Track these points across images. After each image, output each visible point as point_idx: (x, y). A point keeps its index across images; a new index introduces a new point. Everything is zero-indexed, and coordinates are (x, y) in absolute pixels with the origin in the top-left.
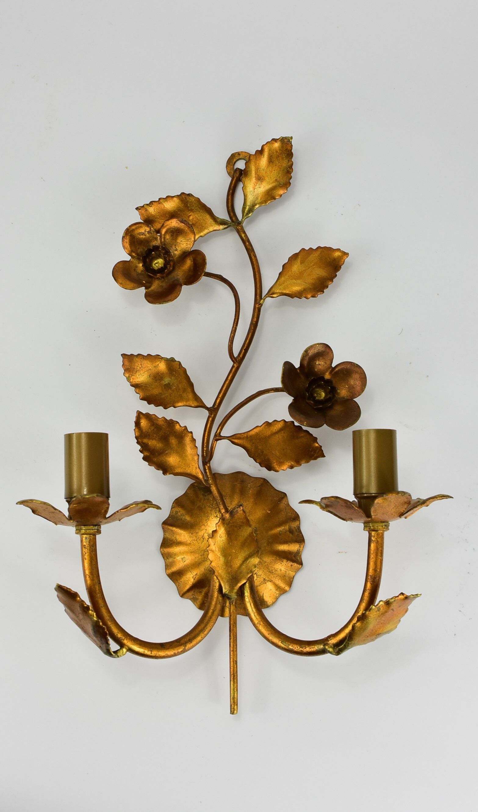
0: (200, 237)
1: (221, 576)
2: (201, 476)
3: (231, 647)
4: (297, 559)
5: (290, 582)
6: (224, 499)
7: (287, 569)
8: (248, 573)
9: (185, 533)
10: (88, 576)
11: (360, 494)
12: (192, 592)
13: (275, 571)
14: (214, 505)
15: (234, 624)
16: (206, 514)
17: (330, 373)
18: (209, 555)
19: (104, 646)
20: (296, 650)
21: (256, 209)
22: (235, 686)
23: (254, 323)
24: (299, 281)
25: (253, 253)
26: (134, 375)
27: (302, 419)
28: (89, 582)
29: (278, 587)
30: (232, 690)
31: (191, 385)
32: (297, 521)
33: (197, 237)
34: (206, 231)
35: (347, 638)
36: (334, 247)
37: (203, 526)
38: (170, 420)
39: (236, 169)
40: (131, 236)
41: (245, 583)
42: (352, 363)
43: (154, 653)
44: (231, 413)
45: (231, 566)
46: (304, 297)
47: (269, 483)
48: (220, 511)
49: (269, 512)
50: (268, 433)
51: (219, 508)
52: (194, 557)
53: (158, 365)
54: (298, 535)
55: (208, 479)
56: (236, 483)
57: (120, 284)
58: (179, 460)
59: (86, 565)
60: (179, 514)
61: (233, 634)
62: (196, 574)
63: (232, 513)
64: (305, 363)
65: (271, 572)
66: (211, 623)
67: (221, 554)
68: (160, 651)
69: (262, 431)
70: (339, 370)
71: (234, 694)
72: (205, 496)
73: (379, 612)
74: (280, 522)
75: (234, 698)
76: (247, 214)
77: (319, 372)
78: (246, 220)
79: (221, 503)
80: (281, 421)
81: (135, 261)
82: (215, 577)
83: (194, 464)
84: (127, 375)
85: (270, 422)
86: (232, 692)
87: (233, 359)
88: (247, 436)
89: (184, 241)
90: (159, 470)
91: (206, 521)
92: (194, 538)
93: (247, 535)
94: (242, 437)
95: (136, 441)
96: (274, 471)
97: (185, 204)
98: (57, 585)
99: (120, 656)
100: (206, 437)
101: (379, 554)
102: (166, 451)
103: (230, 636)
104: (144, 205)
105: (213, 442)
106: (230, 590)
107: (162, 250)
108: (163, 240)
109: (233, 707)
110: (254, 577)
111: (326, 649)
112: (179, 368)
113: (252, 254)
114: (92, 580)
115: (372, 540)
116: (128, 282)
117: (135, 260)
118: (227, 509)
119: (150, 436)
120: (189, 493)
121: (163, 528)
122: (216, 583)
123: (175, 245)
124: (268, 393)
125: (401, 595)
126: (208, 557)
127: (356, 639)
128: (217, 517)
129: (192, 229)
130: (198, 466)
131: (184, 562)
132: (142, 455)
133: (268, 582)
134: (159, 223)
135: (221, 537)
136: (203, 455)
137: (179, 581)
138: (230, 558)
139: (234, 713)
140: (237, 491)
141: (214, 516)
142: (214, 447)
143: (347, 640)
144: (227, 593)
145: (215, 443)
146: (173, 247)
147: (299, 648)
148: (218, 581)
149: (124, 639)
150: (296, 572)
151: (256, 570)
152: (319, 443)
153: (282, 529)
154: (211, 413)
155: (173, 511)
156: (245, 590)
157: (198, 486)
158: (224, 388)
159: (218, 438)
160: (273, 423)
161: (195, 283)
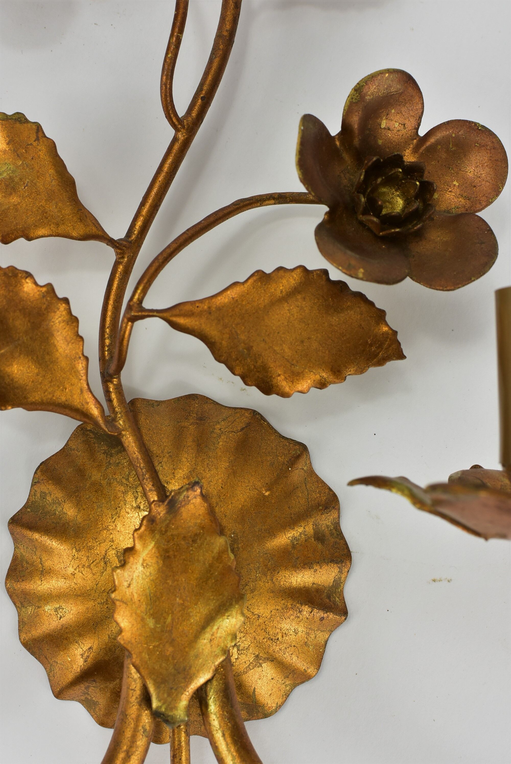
1: (146, 667)
2: (95, 412)
4: (334, 602)
5: (318, 655)
6: (156, 464)
7: (310, 628)
8: (216, 656)
12: (83, 688)
13: (283, 637)
14: (131, 479)
16: (113, 503)
17: (416, 150)
18: (116, 612)
23: (225, 33)
27: (353, 262)
29: (289, 672)
32: (333, 510)
37: (105, 531)
38: (8, 267)
41: (209, 681)
42: (470, 122)
44: (169, 251)
47: (265, 420)
48: (145, 495)
49: (266, 493)
50: (264, 300)
51: (143, 488)
52: (84, 609)
54: (335, 543)
55: (116, 417)
56: (186, 424)
58: (36, 371)
60: (49, 499)
62: (90, 648)
63: (173, 504)
64: (355, 121)
65: (273, 640)
67: (147, 610)
69: (248, 294)
70: (438, 143)
72: (111, 456)
74: (292, 516)
77: (390, 145)
79: (148, 475)
80: (294, 269)
82: (132, 666)
83: (74, 380)
85: (268, 271)
87: (175, 122)
88: (209, 308)
91: (112, 518)
92: (84, 561)
93: (212, 558)
94: (196, 310)
96: (277, 394)
105: (124, 325)
106: (170, 702)
112: (37, 139)
118: (163, 489)
120: (74, 447)
121: (12, 533)
122: (134, 679)
124: (261, 205)
126: (114, 614)
128: (138, 510)
130: (88, 384)
131: (61, 618)
133: (265, 663)
135: (147, 564)
136: (102, 358)
137: (51, 661)
138: (169, 619)
140: (189, 441)
141: (132, 506)
142: (126, 335)
144: (163, 710)
145: (129, 328)
148: (138, 676)
150: (331, 631)
152: (389, 325)
153: (299, 533)
154: (121, 254)
155: (36, 491)
156: (209, 698)
157: (93, 433)
158: (153, 193)
159: (136, 314)
160: (274, 274)
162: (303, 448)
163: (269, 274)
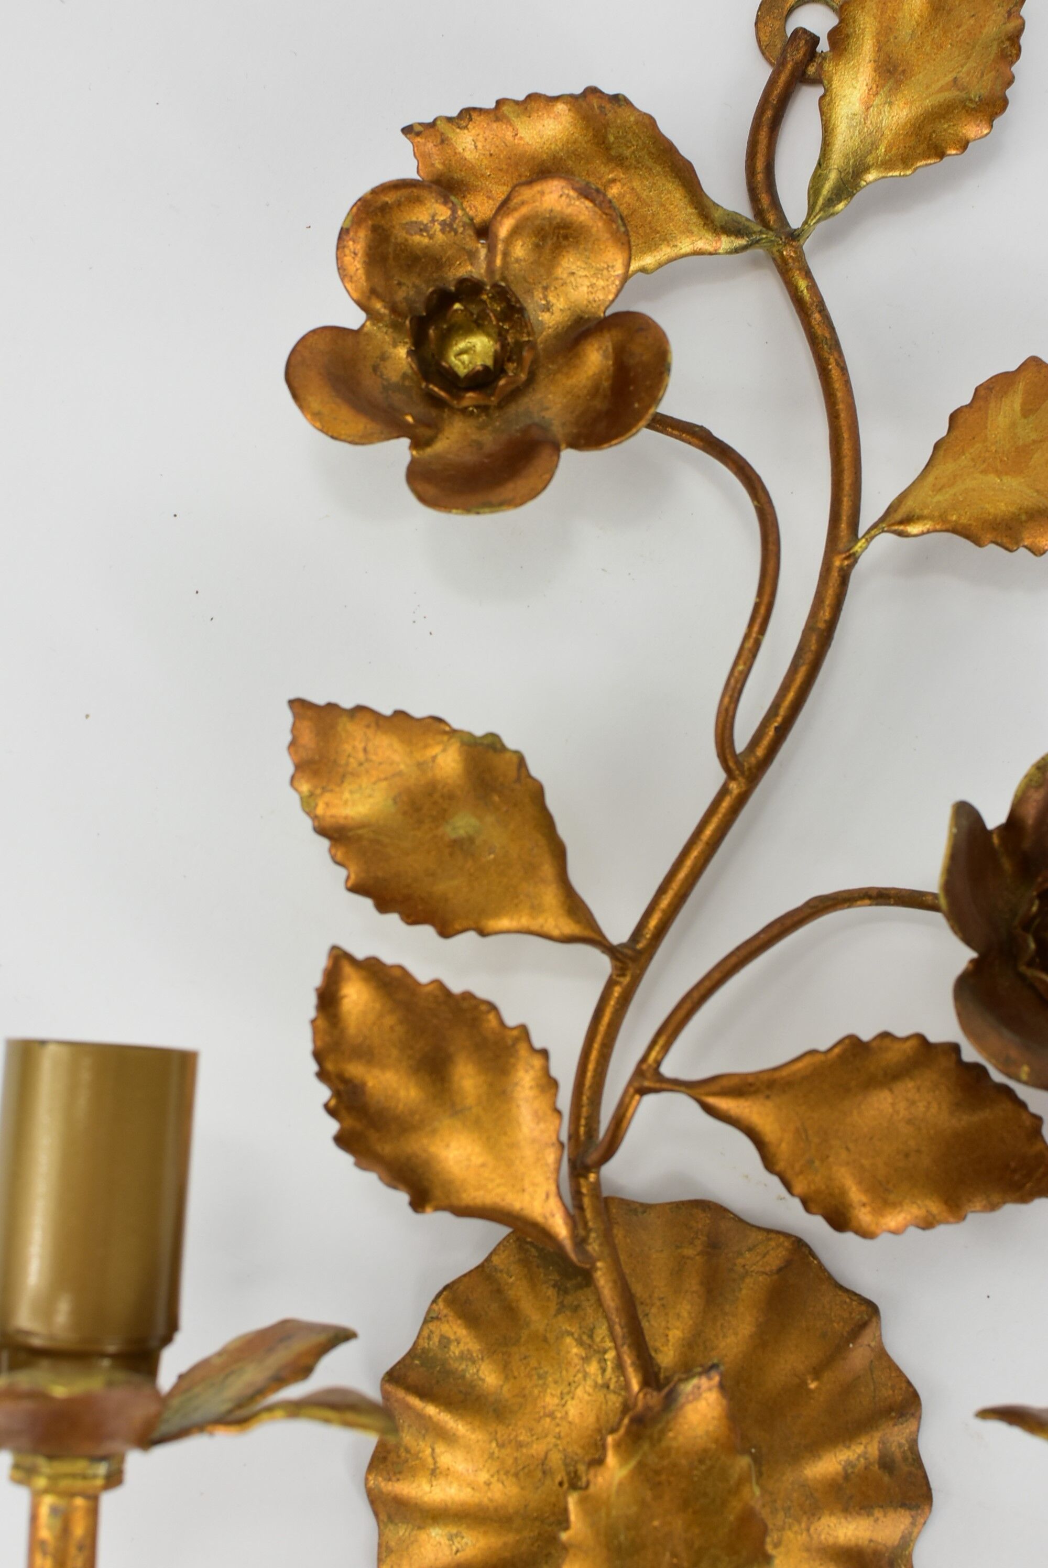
0: (640, 273)
2: (561, 1228)
6: (640, 1318)
16: (564, 1372)
21: (864, 186)
23: (821, 624)
24: (1008, 480)
25: (836, 355)
26: (331, 791)
27: (1014, 1053)
31: (559, 852)
32: (910, 1417)
33: (634, 266)
34: (665, 252)
38: (462, 994)
39: (796, 32)
40: (375, 229)
44: (708, 984)
46: (1026, 547)
47: (814, 1255)
49: (813, 1385)
53: (434, 758)
54: (909, 1474)
55: (588, 1236)
56: (687, 1251)
57: (313, 415)
58: (482, 1159)
60: (455, 1350)
63: (673, 1395)
64: (1031, 811)
69: (829, 1071)
72: (566, 1292)
74: (849, 1423)
76: (831, 202)
78: (823, 223)
79: (631, 1340)
80: (907, 1038)
81: (382, 335)
83: (537, 1177)
84: (305, 788)
85: (866, 1037)
87: (729, 761)
88: (768, 1088)
89: (582, 273)
90: (394, 1188)
91: (562, 1398)
94: (745, 1088)
95: (314, 1067)
96: (854, 1232)
97: (596, 133)
100: (591, 1066)
102: (434, 1118)
104: (435, 120)
105: (627, 1099)
107: (492, 298)
108: (499, 262)
112: (518, 780)
113: (832, 360)
116: (345, 412)
117: (379, 328)
118: (651, 1361)
119: (373, 1053)
120: (502, 1267)
121: (386, 1398)
123: (546, 288)
128: (605, 1390)
129: (622, 229)
130: (557, 1186)
131: (457, 1551)
132: (333, 1126)
134: (489, 198)
136: (573, 1136)
140: (693, 1283)
142: (629, 1114)
145: (635, 1103)
146: (536, 293)
153: (856, 1456)
154: (620, 968)
155: (431, 1332)
157: (536, 1247)
158: (681, 876)
159: (650, 1083)
160: (874, 1044)
161: (616, 444)
162: (872, 1309)
163: (867, 1043)
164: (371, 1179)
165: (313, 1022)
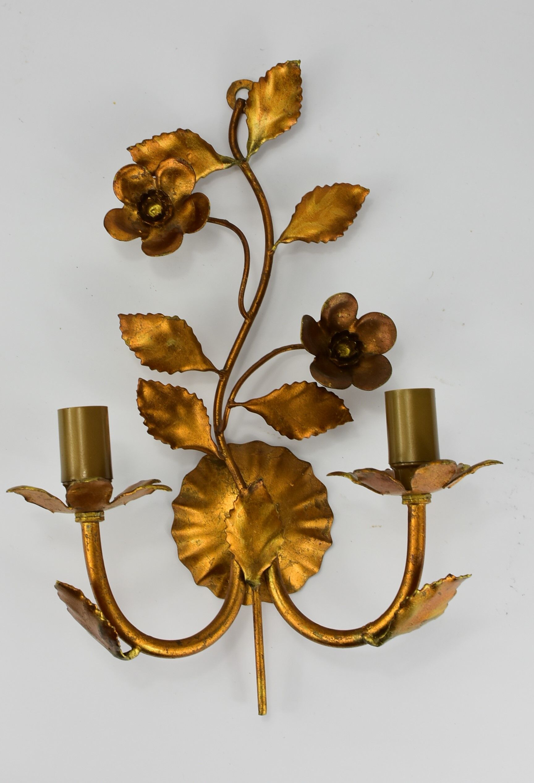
0: (202, 178)
1: (242, 561)
2: (214, 449)
3: (257, 640)
4: (326, 537)
5: (319, 563)
6: (241, 473)
7: (315, 549)
8: (272, 556)
9: (199, 513)
10: (92, 569)
11: (397, 463)
12: (210, 579)
13: (302, 552)
14: (230, 481)
15: (259, 614)
16: (222, 491)
17: (355, 326)
18: (227, 538)
19: (113, 649)
20: (330, 641)
21: (262, 144)
22: (263, 683)
23: (266, 272)
24: (314, 223)
25: (261, 193)
26: (133, 338)
27: (327, 380)
28: (93, 576)
29: (305, 569)
30: (259, 688)
31: (199, 346)
32: (324, 494)
33: (197, 178)
34: (207, 171)
35: (389, 627)
36: (353, 184)
37: (219, 504)
38: (177, 387)
39: (238, 99)
40: (123, 180)
41: (269, 568)
42: (379, 313)
43: (171, 652)
44: (245, 376)
45: (253, 550)
46: (321, 241)
47: (290, 452)
48: (237, 487)
49: (292, 485)
50: (288, 397)
51: (236, 483)
52: (210, 540)
53: (160, 325)
54: (326, 509)
55: (223, 451)
56: (253, 454)
57: (113, 235)
58: (189, 432)
59: (89, 557)
60: (191, 491)
61: (258, 625)
62: (214, 559)
63: (251, 489)
64: (327, 316)
65: (298, 553)
66: (233, 615)
67: (241, 536)
68: (177, 649)
69: (281, 394)
70: (365, 323)
71: (262, 692)
72: (220, 470)
73: (424, 597)
74: (305, 495)
75: (262, 697)
76: (253, 149)
77: (343, 325)
78: (251, 157)
79: (238, 478)
80: (302, 383)
81: (129, 209)
82: (235, 562)
83: (205, 435)
84: (126, 338)
85: (290, 384)
86: (259, 691)
87: (245, 315)
88: (264, 401)
89: (183, 183)
90: (166, 443)
91: (222, 498)
92: (210, 518)
93: (269, 513)
94: (258, 402)
95: (139, 412)
96: (296, 439)
97: (182, 141)
98: (57, 583)
99: (132, 658)
100: (218, 404)
101: (421, 531)
102: (174, 422)
103: (255, 627)
104: (136, 145)
105: (227, 410)
106: (253, 576)
107: (159, 194)
108: (159, 183)
109: (261, 707)
110: (278, 559)
111: (365, 639)
112: (185, 327)
113: (260, 195)
114: (97, 573)
115: (413, 515)
116: (122, 233)
117: (128, 207)
118: (245, 484)
119: (154, 406)
121: (174, 508)
122: (236, 568)
123: (174, 189)
124: (285, 351)
125: (449, 576)
126: (226, 539)
127: (399, 627)
128: (233, 494)
129: (192, 170)
130: (211, 437)
131: (199, 545)
132: (147, 428)
133: (294, 564)
134: (154, 164)
135: (240, 516)
136: (215, 425)
137: (194, 567)
138: (251, 540)
139: (263, 714)
140: (256, 463)
141: (231, 492)
142: (228, 415)
143: (388, 630)
144: (250, 579)
145: (229, 411)
146: (171, 190)
147: (334, 639)
148: (238, 566)
149: (136, 639)
150: (325, 551)
151: (280, 552)
152: (345, 406)
153: (308, 504)
154: (222, 377)
155: (184, 488)
156: (269, 575)
157: (211, 460)
158: (236, 348)
159: (232, 405)
160: (292, 385)
161: (198, 231)
162: (309, 465)
163: (291, 385)
164: (159, 442)
165: (137, 400)
